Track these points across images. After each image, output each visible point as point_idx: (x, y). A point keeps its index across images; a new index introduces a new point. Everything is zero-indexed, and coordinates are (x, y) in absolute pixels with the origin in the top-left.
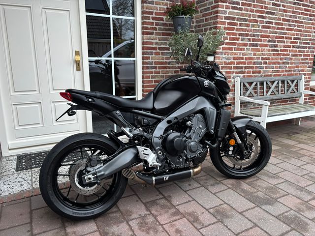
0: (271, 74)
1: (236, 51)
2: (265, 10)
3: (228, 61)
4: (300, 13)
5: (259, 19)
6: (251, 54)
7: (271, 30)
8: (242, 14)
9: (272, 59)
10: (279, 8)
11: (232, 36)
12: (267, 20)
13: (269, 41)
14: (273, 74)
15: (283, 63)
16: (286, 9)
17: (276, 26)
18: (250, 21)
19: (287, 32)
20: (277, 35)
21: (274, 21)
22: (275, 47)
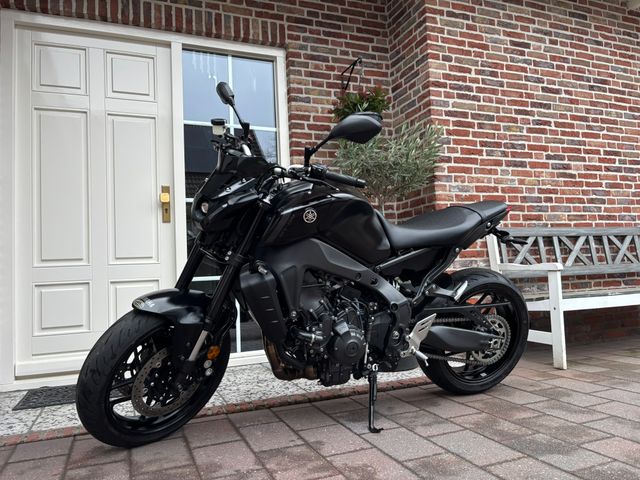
0: (567, 222)
1: (479, 175)
2: (530, 100)
3: (464, 194)
4: (606, 106)
5: (519, 117)
6: (513, 180)
7: (548, 136)
8: (481, 108)
9: (563, 192)
10: (558, 96)
11: (465, 146)
12: (536, 118)
13: (549, 157)
14: (573, 223)
15: (591, 201)
16: (573, 97)
17: (559, 129)
18: (500, 119)
19: (587, 140)
20: (565, 146)
21: (552, 120)
22: (565, 168)
